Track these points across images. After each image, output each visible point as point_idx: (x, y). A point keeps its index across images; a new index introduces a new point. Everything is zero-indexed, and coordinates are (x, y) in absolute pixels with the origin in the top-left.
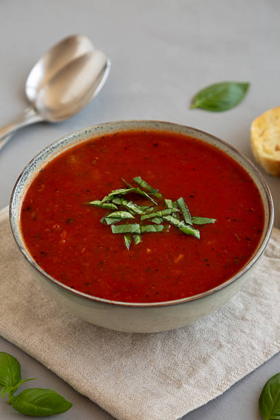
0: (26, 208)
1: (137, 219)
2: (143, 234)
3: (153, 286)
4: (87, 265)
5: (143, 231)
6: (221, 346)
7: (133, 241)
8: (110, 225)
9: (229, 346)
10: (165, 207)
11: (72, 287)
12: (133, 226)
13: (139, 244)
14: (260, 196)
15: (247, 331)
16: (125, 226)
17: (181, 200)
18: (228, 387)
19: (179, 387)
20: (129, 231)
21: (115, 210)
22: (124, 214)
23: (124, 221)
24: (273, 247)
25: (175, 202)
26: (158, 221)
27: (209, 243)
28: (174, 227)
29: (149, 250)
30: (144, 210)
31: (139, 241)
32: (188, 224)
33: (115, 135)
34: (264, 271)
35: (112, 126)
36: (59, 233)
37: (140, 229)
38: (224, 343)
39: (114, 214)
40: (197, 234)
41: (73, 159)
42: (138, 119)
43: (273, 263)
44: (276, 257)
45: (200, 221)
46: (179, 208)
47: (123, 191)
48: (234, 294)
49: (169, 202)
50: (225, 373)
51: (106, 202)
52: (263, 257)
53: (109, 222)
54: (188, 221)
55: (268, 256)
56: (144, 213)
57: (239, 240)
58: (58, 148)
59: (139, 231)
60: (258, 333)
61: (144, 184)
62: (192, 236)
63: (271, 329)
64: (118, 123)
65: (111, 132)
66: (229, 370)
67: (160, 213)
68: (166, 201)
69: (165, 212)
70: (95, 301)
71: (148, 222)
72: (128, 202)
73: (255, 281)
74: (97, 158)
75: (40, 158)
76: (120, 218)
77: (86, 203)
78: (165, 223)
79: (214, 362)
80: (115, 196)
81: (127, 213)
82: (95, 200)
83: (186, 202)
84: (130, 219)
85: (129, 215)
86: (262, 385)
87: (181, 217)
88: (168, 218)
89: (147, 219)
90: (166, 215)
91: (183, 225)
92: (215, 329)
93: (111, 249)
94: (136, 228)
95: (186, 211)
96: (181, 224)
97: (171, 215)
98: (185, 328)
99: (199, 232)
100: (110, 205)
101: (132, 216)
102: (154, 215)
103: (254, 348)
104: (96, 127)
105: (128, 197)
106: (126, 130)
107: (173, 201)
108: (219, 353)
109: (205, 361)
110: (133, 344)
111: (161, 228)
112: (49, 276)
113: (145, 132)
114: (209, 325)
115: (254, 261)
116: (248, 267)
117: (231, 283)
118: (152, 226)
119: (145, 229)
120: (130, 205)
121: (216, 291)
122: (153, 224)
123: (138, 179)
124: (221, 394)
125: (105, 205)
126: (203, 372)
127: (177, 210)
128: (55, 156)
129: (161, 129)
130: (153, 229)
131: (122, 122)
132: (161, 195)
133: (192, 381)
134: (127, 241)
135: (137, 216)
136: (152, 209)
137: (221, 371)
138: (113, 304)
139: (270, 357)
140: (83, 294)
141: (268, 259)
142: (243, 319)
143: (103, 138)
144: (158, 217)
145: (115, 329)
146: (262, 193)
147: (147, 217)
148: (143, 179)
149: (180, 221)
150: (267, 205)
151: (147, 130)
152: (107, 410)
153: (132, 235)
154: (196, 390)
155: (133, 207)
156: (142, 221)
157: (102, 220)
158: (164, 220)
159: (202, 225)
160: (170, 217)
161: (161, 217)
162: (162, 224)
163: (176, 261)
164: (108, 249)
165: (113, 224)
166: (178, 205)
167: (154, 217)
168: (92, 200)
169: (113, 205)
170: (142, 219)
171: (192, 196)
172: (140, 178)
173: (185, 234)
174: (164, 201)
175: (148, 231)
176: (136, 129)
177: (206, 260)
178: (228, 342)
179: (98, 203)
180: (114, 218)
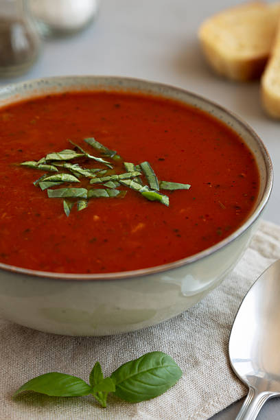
1: (84, 181)
3: (99, 259)
5: (90, 196)
6: (196, 363)
7: (75, 206)
8: (46, 190)
9: (208, 363)
10: (125, 170)
13: (83, 210)
16: (67, 189)
17: (145, 164)
20: (70, 195)
21: (54, 173)
22: (65, 177)
23: (66, 184)
25: (138, 166)
26: (112, 185)
27: (182, 211)
28: (137, 192)
29: (96, 217)
30: (94, 173)
31: (84, 207)
32: (153, 190)
35: (61, 82)
37: (88, 194)
38: (201, 359)
39: (53, 177)
40: (165, 200)
45: (171, 186)
46: (142, 170)
49: (130, 166)
50: (200, 400)
51: (43, 164)
53: (43, 186)
54: (154, 185)
56: (94, 176)
57: (224, 207)
59: (85, 196)
61: (98, 145)
62: (158, 202)
65: (60, 90)
66: (205, 397)
67: (117, 177)
68: (126, 164)
69: (121, 176)
71: (99, 186)
72: (74, 166)
74: (38, 117)
76: (60, 180)
78: (123, 187)
79: (185, 385)
81: (71, 176)
82: (28, 160)
83: (152, 166)
84: (77, 183)
85: (72, 178)
87: (143, 179)
88: (127, 182)
89: (98, 183)
90: (127, 179)
91: (147, 190)
92: (189, 341)
93: (43, 215)
94: (83, 192)
95: (151, 175)
96: (144, 189)
97: (132, 178)
99: (168, 198)
100: (48, 166)
101: (76, 180)
102: (108, 178)
107: (135, 165)
108: (193, 373)
111: (116, 193)
114: (183, 336)
118: (103, 190)
119: (92, 193)
120: (74, 167)
123: (91, 140)
125: (41, 166)
130: (105, 194)
131: (75, 78)
132: (119, 157)
134: (67, 207)
135: (82, 178)
136: (105, 171)
137: (194, 397)
144: (113, 181)
147: (99, 180)
148: (97, 140)
149: (143, 186)
150: (264, 168)
153: (74, 200)
155: (79, 169)
156: (91, 185)
157: (34, 184)
158: (121, 184)
159: (173, 191)
160: (130, 180)
161: (117, 180)
162: (118, 188)
163: (134, 231)
164: (39, 215)
165: (49, 188)
166: (141, 168)
167: (108, 181)
168: (24, 162)
169: (52, 167)
170: (91, 182)
171: (163, 160)
172: (93, 139)
173: (149, 200)
174: (123, 164)
175: (98, 196)
176: (92, 88)
177: (177, 231)
178: (208, 357)
179: (33, 164)
180: (52, 181)
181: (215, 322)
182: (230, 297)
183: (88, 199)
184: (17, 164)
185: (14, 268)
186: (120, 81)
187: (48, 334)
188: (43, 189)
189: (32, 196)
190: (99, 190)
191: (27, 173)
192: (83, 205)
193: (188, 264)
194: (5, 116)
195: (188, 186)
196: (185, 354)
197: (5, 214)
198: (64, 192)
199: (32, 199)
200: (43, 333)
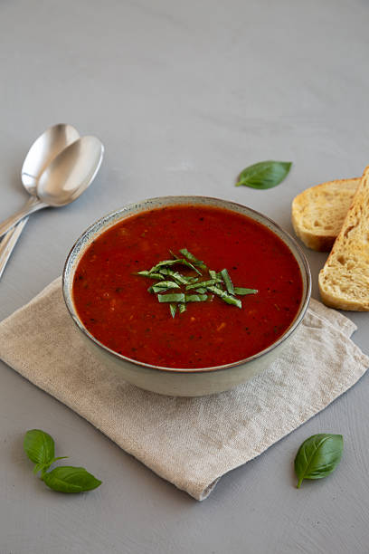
0: (79, 278)
1: (182, 288)
2: (188, 304)
3: (197, 352)
4: (135, 332)
5: (187, 300)
6: (260, 409)
7: (178, 310)
8: (157, 294)
9: (268, 409)
10: (209, 277)
11: (119, 353)
12: (178, 295)
13: (184, 312)
14: (299, 269)
16: (171, 295)
17: (224, 272)
18: (266, 448)
19: (220, 447)
20: (174, 300)
21: (162, 280)
22: (170, 284)
23: (171, 291)
24: (311, 317)
25: (219, 273)
26: (202, 291)
27: (250, 312)
28: (218, 297)
29: (193, 319)
30: (190, 281)
31: (184, 310)
32: (230, 294)
33: (164, 209)
34: (302, 340)
35: (161, 201)
36: (109, 301)
37: (185, 298)
38: (263, 407)
39: (161, 283)
40: (239, 304)
41: (124, 231)
42: (186, 194)
43: (311, 332)
44: (314, 326)
45: (242, 291)
46: (222, 279)
47: (170, 262)
48: (273, 360)
49: (213, 273)
51: (153, 272)
52: (301, 325)
53: (156, 290)
54: (231, 291)
55: (306, 325)
56: (189, 283)
57: (279, 310)
58: (110, 221)
59: (184, 301)
60: (296, 398)
61: (190, 256)
62: (234, 306)
63: (307, 394)
64: (166, 198)
65: (160, 207)
66: (267, 432)
67: (204, 284)
68: (211, 272)
69: (209, 282)
70: (141, 366)
71: (193, 292)
72: (175, 274)
73: (294, 349)
74: (146, 231)
75: (93, 231)
76: (166, 287)
77: (135, 273)
78: (209, 293)
79: (253, 425)
80: (162, 267)
81: (173, 283)
82: (143, 270)
83: (229, 273)
84: (176, 288)
85: (175, 285)
86: (298, 447)
87: (224, 288)
88: (212, 288)
89: (192, 289)
90: (210, 286)
91: (226, 295)
93: (157, 317)
94: (181, 297)
95: (229, 282)
96: (224, 294)
97: (215, 285)
98: (227, 392)
99: (240, 302)
100: (157, 275)
101: (177, 286)
102: (199, 285)
103: (290, 412)
104: (146, 201)
105: (174, 268)
106: (173, 205)
107: (217, 272)
108: (258, 416)
109: (244, 424)
110: (177, 406)
111: (205, 297)
112: (98, 343)
113: (192, 207)
114: (250, 390)
115: (292, 330)
116: (286, 335)
117: (270, 351)
118: (197, 296)
120: (176, 276)
121: (255, 358)
122: (198, 293)
123: (184, 251)
125: (152, 275)
126: (242, 434)
127: (220, 281)
128: (107, 228)
129: (207, 204)
130: (197, 299)
131: (170, 197)
132: (205, 266)
133: (232, 442)
134: (172, 310)
135: (183, 286)
136: (197, 279)
137: (259, 433)
138: (157, 369)
139: (305, 420)
140: (130, 360)
141: (306, 327)
142: (281, 384)
143: (152, 212)
144: (202, 287)
145: (161, 393)
146: (301, 265)
147: (192, 287)
148: (189, 251)
149: (224, 292)
151: (194, 205)
152: (151, 468)
153: (177, 304)
154: (235, 451)
155: (179, 277)
156: (187, 291)
157: (149, 290)
158: (208, 290)
159: (244, 296)
160: (214, 287)
161: (205, 287)
162: (206, 294)
163: (218, 329)
164: (154, 317)
165: (159, 293)
166: (221, 275)
167: (198, 288)
168: (140, 271)
169: (160, 275)
170: (187, 289)
171: (236, 268)
172: (186, 250)
173: (228, 305)
174: (208, 272)
175: (193, 300)
176: (184, 203)
177: (247, 329)
178: (267, 406)
179: (145, 273)
180: (161, 287)
181: (272, 380)
182: (282, 360)
183: (186, 304)
185: (144, 364)
186: (203, 199)
190: (193, 295)
196: (252, 403)
198: (170, 297)
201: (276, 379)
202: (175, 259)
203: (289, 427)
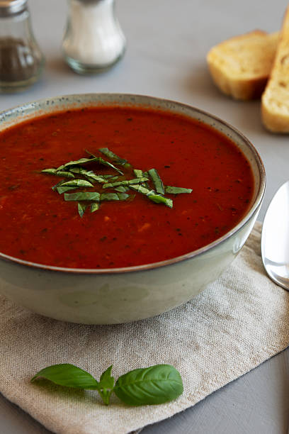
1: (97, 186)
3: (108, 255)
5: (102, 199)
6: (197, 348)
7: (88, 208)
8: (63, 194)
9: (208, 348)
10: (135, 176)
12: (91, 194)
13: (95, 212)
15: (232, 331)
16: (81, 193)
17: (152, 171)
18: (202, 397)
20: (85, 199)
21: (71, 179)
22: (80, 182)
23: (82, 188)
25: (146, 172)
26: (123, 189)
27: (185, 212)
28: (145, 196)
29: (107, 218)
30: (106, 179)
31: (96, 209)
32: (159, 193)
33: (83, 110)
35: (80, 99)
37: (100, 197)
38: (201, 344)
39: (70, 182)
40: (170, 202)
45: (174, 190)
46: (149, 176)
49: (139, 172)
50: (200, 379)
51: (61, 170)
53: (61, 190)
54: (160, 190)
56: (106, 182)
57: (221, 209)
60: (245, 334)
61: (111, 155)
62: (163, 204)
64: (86, 95)
65: (78, 106)
66: (205, 377)
67: (127, 182)
68: (136, 171)
69: (131, 182)
71: (112, 190)
72: (89, 172)
74: (59, 130)
76: (76, 185)
78: (132, 191)
80: (74, 166)
82: (48, 168)
83: (158, 172)
84: (91, 187)
85: (87, 183)
87: (150, 184)
88: (135, 187)
89: (110, 188)
90: (134, 184)
91: (153, 194)
92: (191, 329)
93: (60, 216)
94: (96, 196)
95: (158, 181)
96: (151, 193)
97: (140, 183)
99: (172, 201)
100: (66, 173)
101: (91, 185)
102: (119, 183)
103: (238, 352)
104: (61, 97)
105: (86, 167)
106: (95, 105)
107: (143, 172)
108: (194, 356)
111: (126, 196)
113: (119, 108)
114: (186, 325)
118: (115, 194)
119: (104, 196)
120: (89, 174)
123: (106, 151)
124: (193, 405)
125: (60, 173)
127: (147, 179)
128: (8, 126)
130: (116, 197)
131: (93, 95)
132: (129, 165)
134: (80, 208)
135: (96, 183)
136: (117, 177)
139: (258, 363)
142: (227, 317)
144: (123, 185)
147: (111, 185)
148: (110, 150)
149: (150, 190)
150: (258, 174)
151: (121, 106)
153: (88, 203)
155: (93, 175)
156: (104, 189)
157: (53, 188)
158: (130, 188)
159: (177, 195)
160: (138, 185)
161: (127, 185)
162: (127, 192)
163: (140, 230)
164: (56, 216)
165: (66, 192)
166: (149, 174)
167: (118, 186)
168: (45, 169)
169: (70, 174)
170: (104, 187)
171: (168, 167)
173: (155, 203)
174: (133, 171)
175: (109, 199)
176: (108, 104)
177: (178, 230)
178: (207, 343)
179: (53, 171)
180: (69, 186)
181: (215, 313)
183: (100, 202)
184: (38, 171)
185: (30, 263)
186: (133, 97)
187: (66, 323)
188: (60, 193)
189: (51, 199)
190: (111, 194)
191: (46, 179)
192: (96, 208)
193: (187, 259)
194: (29, 129)
195: (190, 191)
196: (187, 340)
197: (25, 215)
198: (79, 196)
199: (50, 202)
200: (61, 322)
201: (221, 311)
202: (91, 157)
203: (236, 371)
